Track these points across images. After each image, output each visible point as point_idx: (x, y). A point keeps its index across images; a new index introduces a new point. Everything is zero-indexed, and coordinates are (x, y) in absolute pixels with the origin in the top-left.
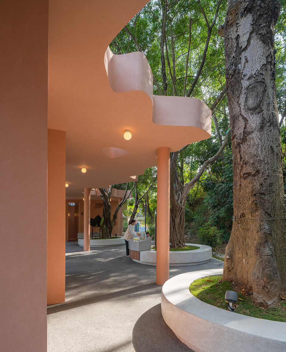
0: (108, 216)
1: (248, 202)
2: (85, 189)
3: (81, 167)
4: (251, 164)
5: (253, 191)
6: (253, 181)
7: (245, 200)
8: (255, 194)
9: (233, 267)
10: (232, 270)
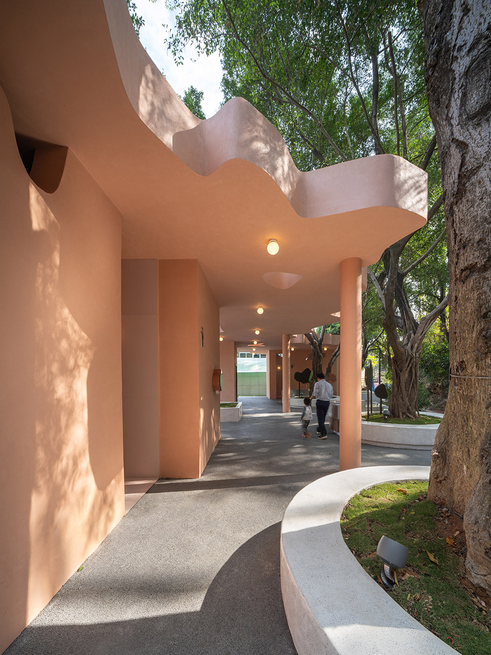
0: (318, 369)
1: (470, 335)
2: (283, 335)
3: (257, 307)
4: (475, 245)
5: (481, 307)
6: (480, 283)
7: (464, 332)
8: (484, 314)
9: (446, 475)
10: (444, 482)
